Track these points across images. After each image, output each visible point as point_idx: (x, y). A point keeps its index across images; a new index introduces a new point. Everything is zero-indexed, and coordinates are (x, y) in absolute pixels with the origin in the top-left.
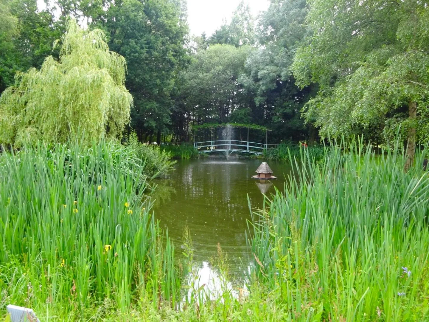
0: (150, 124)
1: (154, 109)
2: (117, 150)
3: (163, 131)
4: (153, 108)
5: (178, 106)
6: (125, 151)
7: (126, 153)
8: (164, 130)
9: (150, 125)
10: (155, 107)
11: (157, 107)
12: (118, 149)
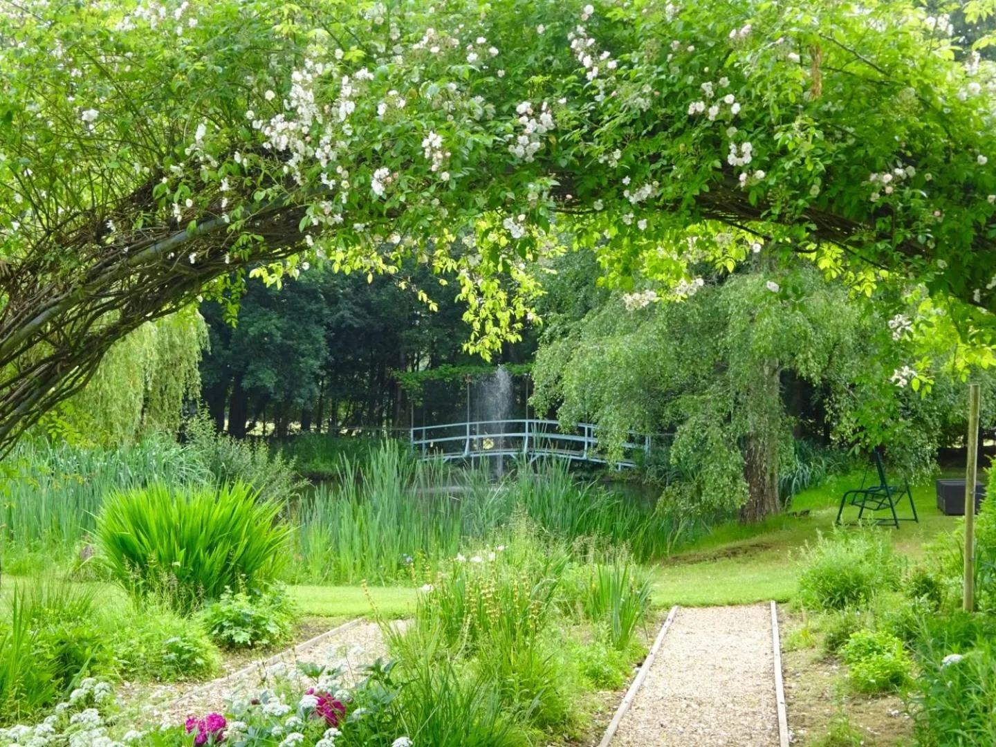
0: (260, 379)
1: (270, 335)
2: (166, 453)
3: (301, 396)
4: (267, 335)
5: (361, 306)
6: (181, 454)
7: (182, 459)
8: (302, 391)
9: (258, 383)
10: (274, 331)
11: (278, 328)
12: (166, 450)
